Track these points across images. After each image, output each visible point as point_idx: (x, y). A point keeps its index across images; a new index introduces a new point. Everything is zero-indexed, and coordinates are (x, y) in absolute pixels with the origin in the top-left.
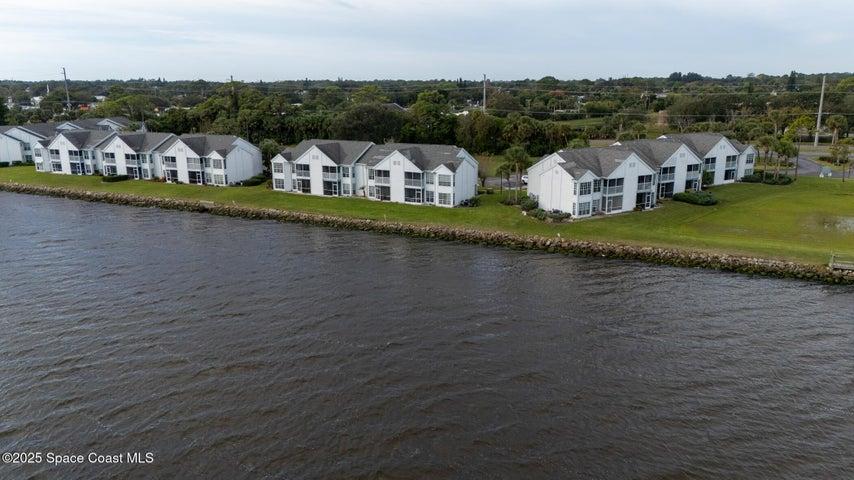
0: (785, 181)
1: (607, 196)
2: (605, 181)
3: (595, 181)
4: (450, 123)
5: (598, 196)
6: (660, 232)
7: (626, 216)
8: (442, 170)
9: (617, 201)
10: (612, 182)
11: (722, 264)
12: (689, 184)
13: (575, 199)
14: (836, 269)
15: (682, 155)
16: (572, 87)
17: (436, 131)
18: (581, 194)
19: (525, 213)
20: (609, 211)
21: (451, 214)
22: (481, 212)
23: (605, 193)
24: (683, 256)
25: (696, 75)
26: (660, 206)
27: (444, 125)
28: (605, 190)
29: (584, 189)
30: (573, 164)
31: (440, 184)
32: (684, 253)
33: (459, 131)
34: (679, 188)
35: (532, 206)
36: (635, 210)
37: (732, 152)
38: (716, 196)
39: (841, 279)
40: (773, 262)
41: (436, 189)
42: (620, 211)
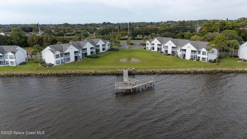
0: (117, 50)
1: (65, 58)
2: (64, 53)
3: (61, 54)
4: (25, 38)
5: (62, 58)
6: (80, 67)
7: (72, 63)
8: (10, 54)
9: (69, 59)
10: (66, 54)
11: (92, 74)
12: (91, 53)
13: (55, 59)
14: (118, 71)
15: (88, 45)
16: (73, 26)
17: (20, 41)
18: (56, 58)
19: (40, 65)
20: (66, 62)
21: (15, 68)
22: (25, 66)
23: (64, 57)
24: (83, 73)
25: (109, 23)
26: (83, 59)
27: (23, 39)
28: (64, 56)
29: (57, 56)
30: (54, 49)
31: (10, 58)
32: (83, 72)
33: (28, 40)
34: (89, 54)
35: (43, 63)
36: (75, 61)
37: (104, 43)
38: (99, 55)
39: (118, 74)
40: (105, 71)
41: (9, 60)
42: (70, 62)
